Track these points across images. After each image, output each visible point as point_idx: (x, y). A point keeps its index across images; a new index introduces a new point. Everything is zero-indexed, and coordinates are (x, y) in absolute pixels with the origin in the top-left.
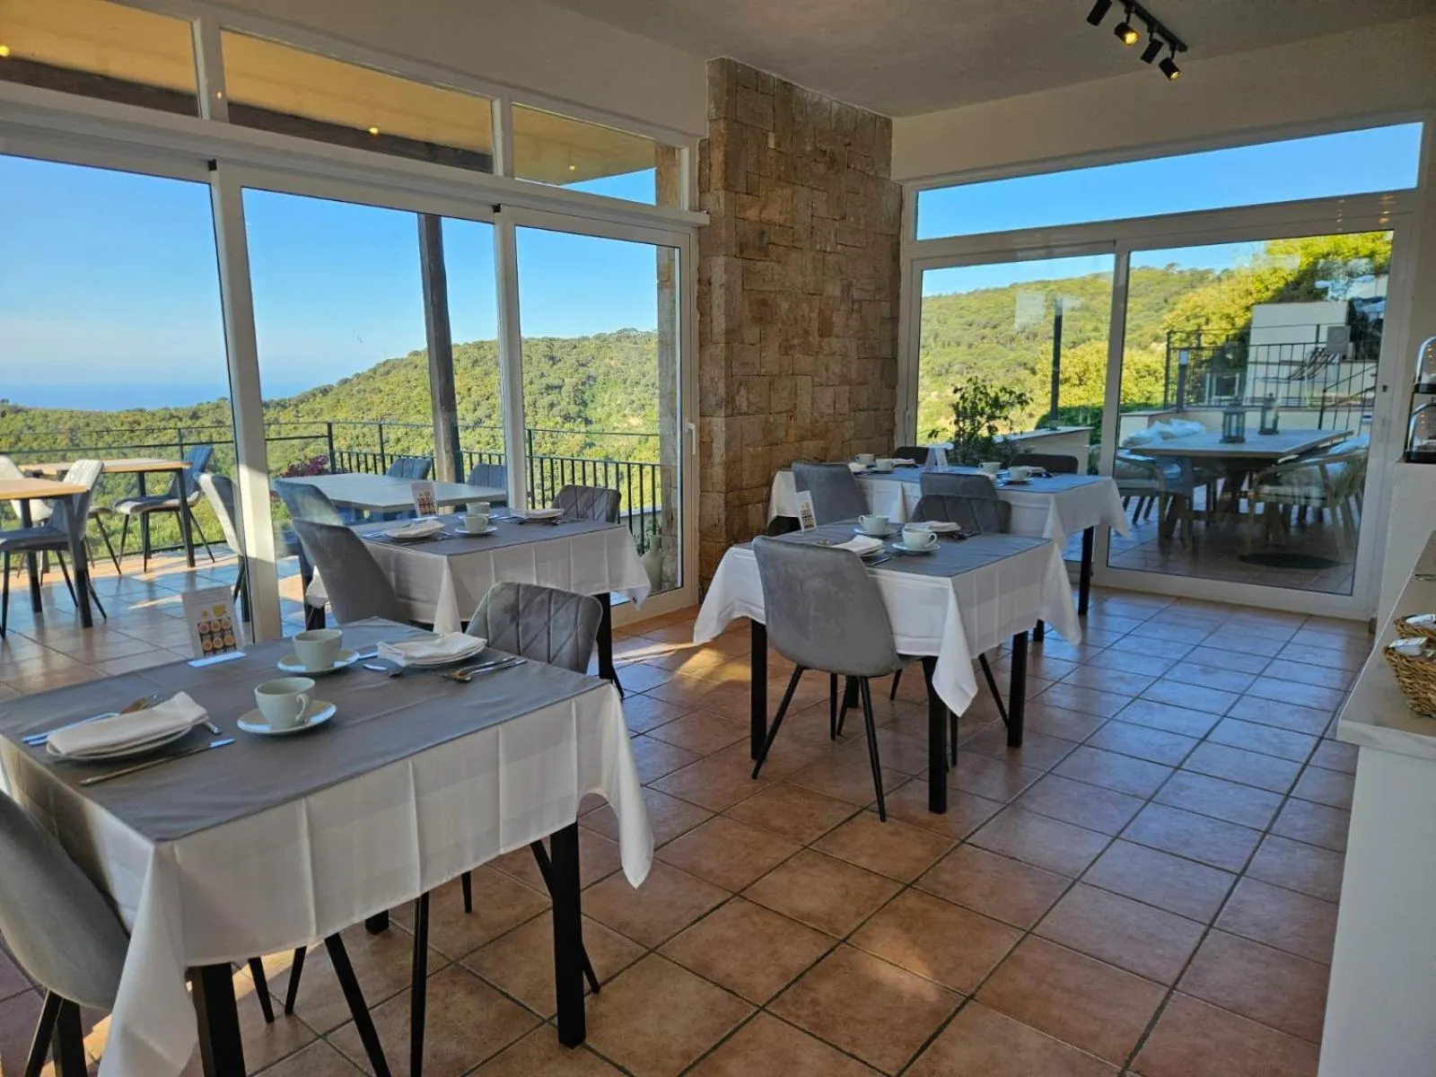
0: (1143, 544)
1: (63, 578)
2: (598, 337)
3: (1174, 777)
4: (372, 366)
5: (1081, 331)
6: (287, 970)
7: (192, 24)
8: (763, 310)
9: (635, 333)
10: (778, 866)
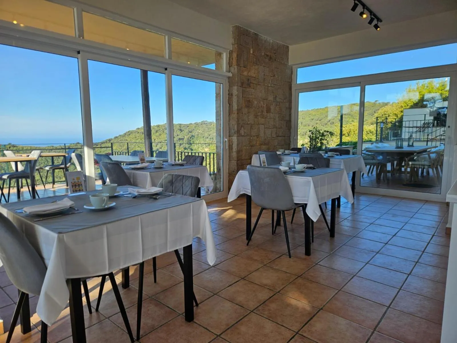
0: (371, 181)
1: (28, 190)
2: (195, 123)
3: (385, 246)
4: (125, 132)
5: (348, 122)
6: (96, 299)
7: (74, 9)
8: (249, 104)
9: (207, 122)
10: (256, 270)
